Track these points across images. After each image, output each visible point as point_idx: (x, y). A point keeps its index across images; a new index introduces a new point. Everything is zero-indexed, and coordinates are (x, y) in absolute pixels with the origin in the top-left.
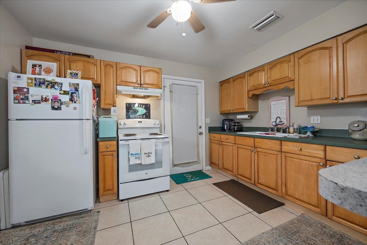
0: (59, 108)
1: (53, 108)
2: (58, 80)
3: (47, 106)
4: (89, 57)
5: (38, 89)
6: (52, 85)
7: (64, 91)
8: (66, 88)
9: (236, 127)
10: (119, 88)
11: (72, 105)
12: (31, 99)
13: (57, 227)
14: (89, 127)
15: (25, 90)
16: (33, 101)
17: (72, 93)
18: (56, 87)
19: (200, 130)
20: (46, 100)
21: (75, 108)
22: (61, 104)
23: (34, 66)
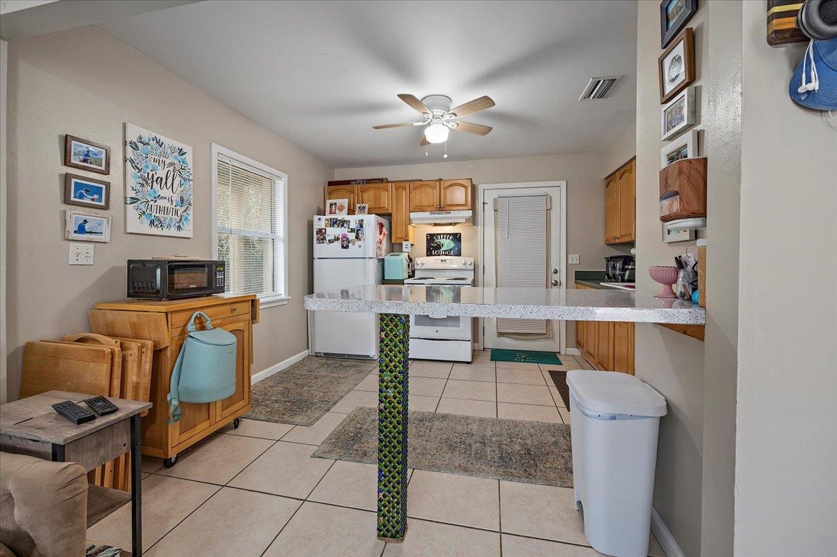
0: (347, 247)
1: (343, 247)
2: (347, 218)
3: (338, 244)
4: (381, 180)
5: (332, 229)
6: (342, 223)
7: (351, 229)
8: (353, 225)
9: (628, 272)
10: (413, 215)
11: (358, 243)
12: (327, 238)
13: (343, 363)
14: (372, 266)
15: (324, 231)
16: (329, 241)
17: (358, 230)
18: (345, 225)
19: (556, 277)
20: (338, 239)
21: (360, 246)
22: (349, 242)
23: (331, 205)
